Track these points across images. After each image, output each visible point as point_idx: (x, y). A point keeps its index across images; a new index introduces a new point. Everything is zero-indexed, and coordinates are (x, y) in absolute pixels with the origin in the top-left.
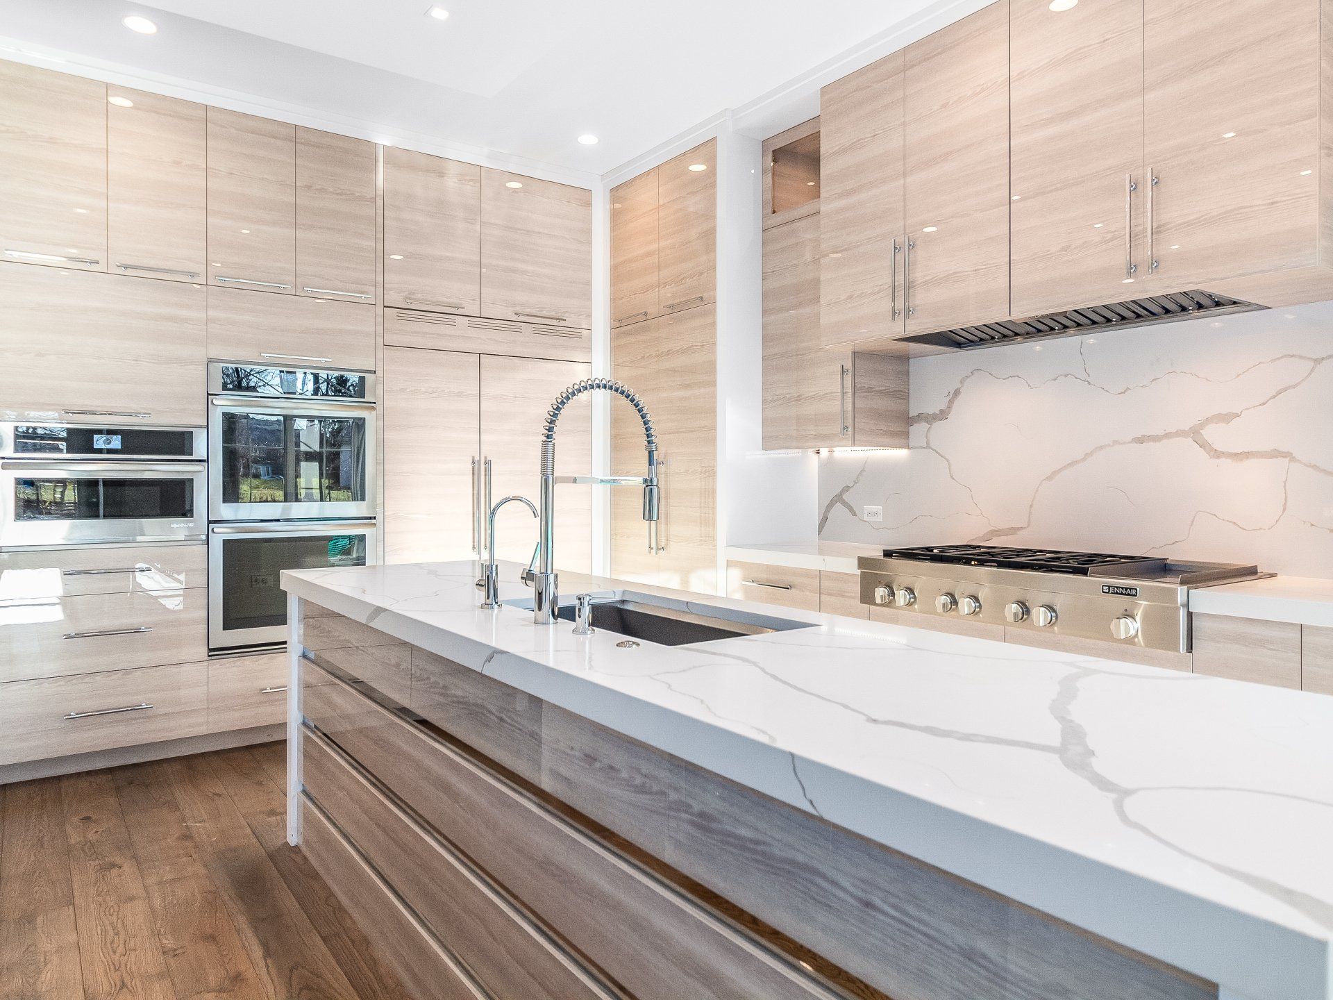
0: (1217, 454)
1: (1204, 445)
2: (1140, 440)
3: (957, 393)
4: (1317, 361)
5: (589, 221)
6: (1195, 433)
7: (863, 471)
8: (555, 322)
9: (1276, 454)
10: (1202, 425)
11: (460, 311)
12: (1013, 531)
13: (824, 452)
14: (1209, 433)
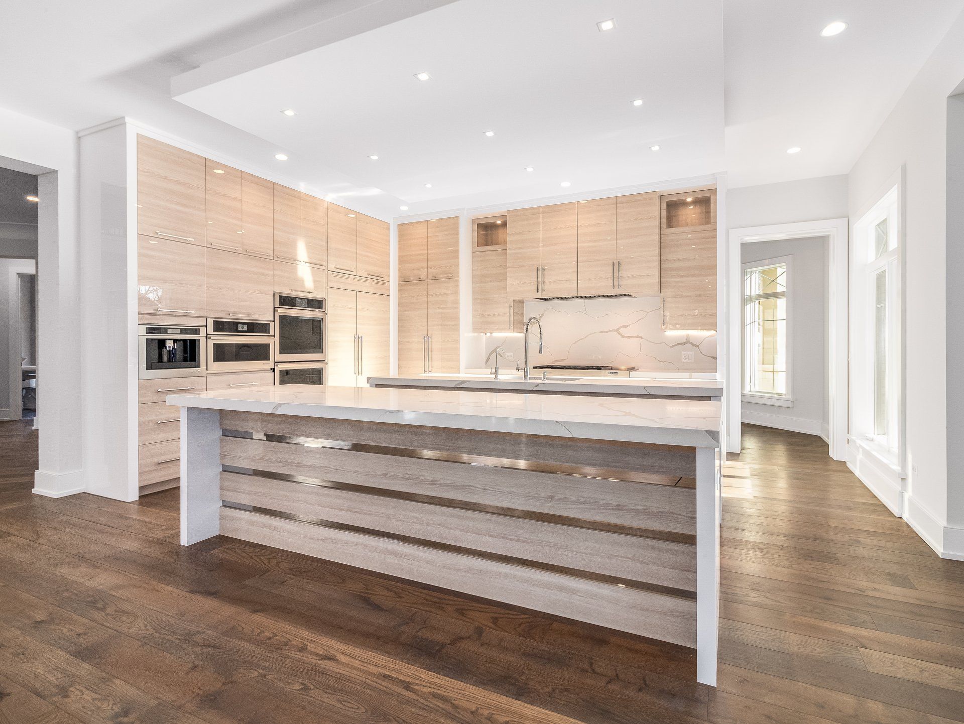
0: (624, 337)
1: (620, 334)
2: (602, 332)
3: (542, 315)
4: (648, 312)
5: (388, 236)
6: (617, 330)
7: (505, 341)
8: (379, 278)
9: (638, 337)
10: (619, 328)
11: (351, 273)
12: (562, 360)
13: (488, 334)
14: (621, 330)
